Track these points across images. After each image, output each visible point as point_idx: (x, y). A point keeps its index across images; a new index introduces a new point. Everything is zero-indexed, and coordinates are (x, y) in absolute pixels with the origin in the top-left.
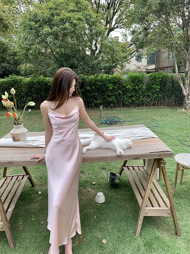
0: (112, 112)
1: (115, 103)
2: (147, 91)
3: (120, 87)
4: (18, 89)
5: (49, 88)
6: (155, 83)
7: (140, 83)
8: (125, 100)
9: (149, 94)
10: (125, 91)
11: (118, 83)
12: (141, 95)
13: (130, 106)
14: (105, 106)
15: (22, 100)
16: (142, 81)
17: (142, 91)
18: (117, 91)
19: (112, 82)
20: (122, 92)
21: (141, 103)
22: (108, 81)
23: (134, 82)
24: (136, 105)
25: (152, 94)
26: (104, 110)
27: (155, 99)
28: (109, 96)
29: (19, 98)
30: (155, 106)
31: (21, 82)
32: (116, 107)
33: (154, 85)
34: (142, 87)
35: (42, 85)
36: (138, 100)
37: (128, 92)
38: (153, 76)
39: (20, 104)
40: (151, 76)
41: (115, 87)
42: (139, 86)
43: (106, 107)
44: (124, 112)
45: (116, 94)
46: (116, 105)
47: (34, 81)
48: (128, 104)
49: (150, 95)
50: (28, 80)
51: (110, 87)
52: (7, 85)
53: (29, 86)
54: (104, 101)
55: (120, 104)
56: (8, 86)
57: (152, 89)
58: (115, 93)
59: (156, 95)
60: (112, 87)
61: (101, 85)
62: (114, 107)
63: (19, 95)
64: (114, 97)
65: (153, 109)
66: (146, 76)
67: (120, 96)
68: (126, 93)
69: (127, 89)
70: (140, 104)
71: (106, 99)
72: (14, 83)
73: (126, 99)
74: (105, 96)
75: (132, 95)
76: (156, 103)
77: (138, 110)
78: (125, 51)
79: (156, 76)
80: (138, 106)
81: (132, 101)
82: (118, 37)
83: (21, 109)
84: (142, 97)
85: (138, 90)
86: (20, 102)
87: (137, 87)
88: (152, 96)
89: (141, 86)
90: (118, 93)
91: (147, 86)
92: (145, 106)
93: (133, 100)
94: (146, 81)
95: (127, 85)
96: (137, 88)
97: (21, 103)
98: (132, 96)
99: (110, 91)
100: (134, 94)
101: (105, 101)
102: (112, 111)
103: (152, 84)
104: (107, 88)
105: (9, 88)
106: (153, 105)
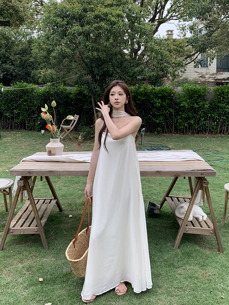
0: (159, 139)
1: (164, 126)
2: (212, 112)
3: (171, 103)
4: (27, 101)
5: (71, 102)
6: (223, 100)
7: (201, 99)
8: (178, 123)
9: (213, 116)
10: (179, 110)
11: (169, 99)
12: (202, 116)
13: (186, 132)
14: (149, 131)
15: (32, 117)
16: (203, 96)
17: (204, 111)
18: (168, 109)
19: (160, 96)
20: (174, 111)
21: (203, 128)
22: (155, 94)
23: (192, 98)
24: (194, 131)
25: (218, 116)
26: (148, 136)
27: (223, 123)
28: (154, 116)
29: (28, 115)
30: (224, 133)
31: (32, 92)
32: (166, 132)
33: (221, 103)
34: (204, 105)
35: (61, 98)
36: (198, 124)
37: (183, 111)
38: (220, 91)
39: (29, 123)
40: (218, 91)
41: (164, 104)
42: (199, 104)
43: (151, 132)
44: (177, 139)
45: (166, 114)
46: (165, 129)
47: (52, 92)
48: (184, 129)
49: (215, 118)
50: (41, 89)
51: (157, 104)
52: (14, 95)
53: (43, 98)
54: (147, 123)
55: (171, 128)
56: (13, 98)
57: (218, 108)
58: (163, 112)
59: (225, 118)
60: (159, 103)
61: (144, 100)
62: (162, 133)
63: (28, 110)
64: (162, 118)
65: (220, 138)
66: (209, 89)
67: (171, 116)
68: (181, 113)
69: (182, 106)
70: (201, 129)
71: (150, 119)
72: (23, 93)
73: (180, 121)
74: (150, 115)
75: (189, 116)
76: (224, 129)
77: (197, 138)
78: (182, 52)
79: (223, 90)
80: (198, 133)
81: (189, 126)
82: (172, 31)
83: (29, 130)
84: (203, 119)
85: (198, 109)
86: (29, 119)
87: (196, 104)
88: (219, 118)
89: (201, 103)
90: (168, 113)
91: (211, 104)
92: (209, 133)
93: (191, 124)
94: (209, 97)
95: (182, 101)
96: (196, 106)
97: (30, 121)
98: (189, 118)
99: (156, 108)
100: (192, 114)
101: (149, 123)
102: (159, 137)
103: (219, 102)
104: (153, 104)
105: (15, 100)
106: (220, 132)
